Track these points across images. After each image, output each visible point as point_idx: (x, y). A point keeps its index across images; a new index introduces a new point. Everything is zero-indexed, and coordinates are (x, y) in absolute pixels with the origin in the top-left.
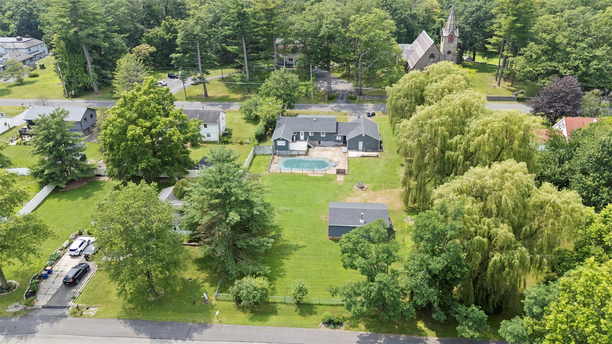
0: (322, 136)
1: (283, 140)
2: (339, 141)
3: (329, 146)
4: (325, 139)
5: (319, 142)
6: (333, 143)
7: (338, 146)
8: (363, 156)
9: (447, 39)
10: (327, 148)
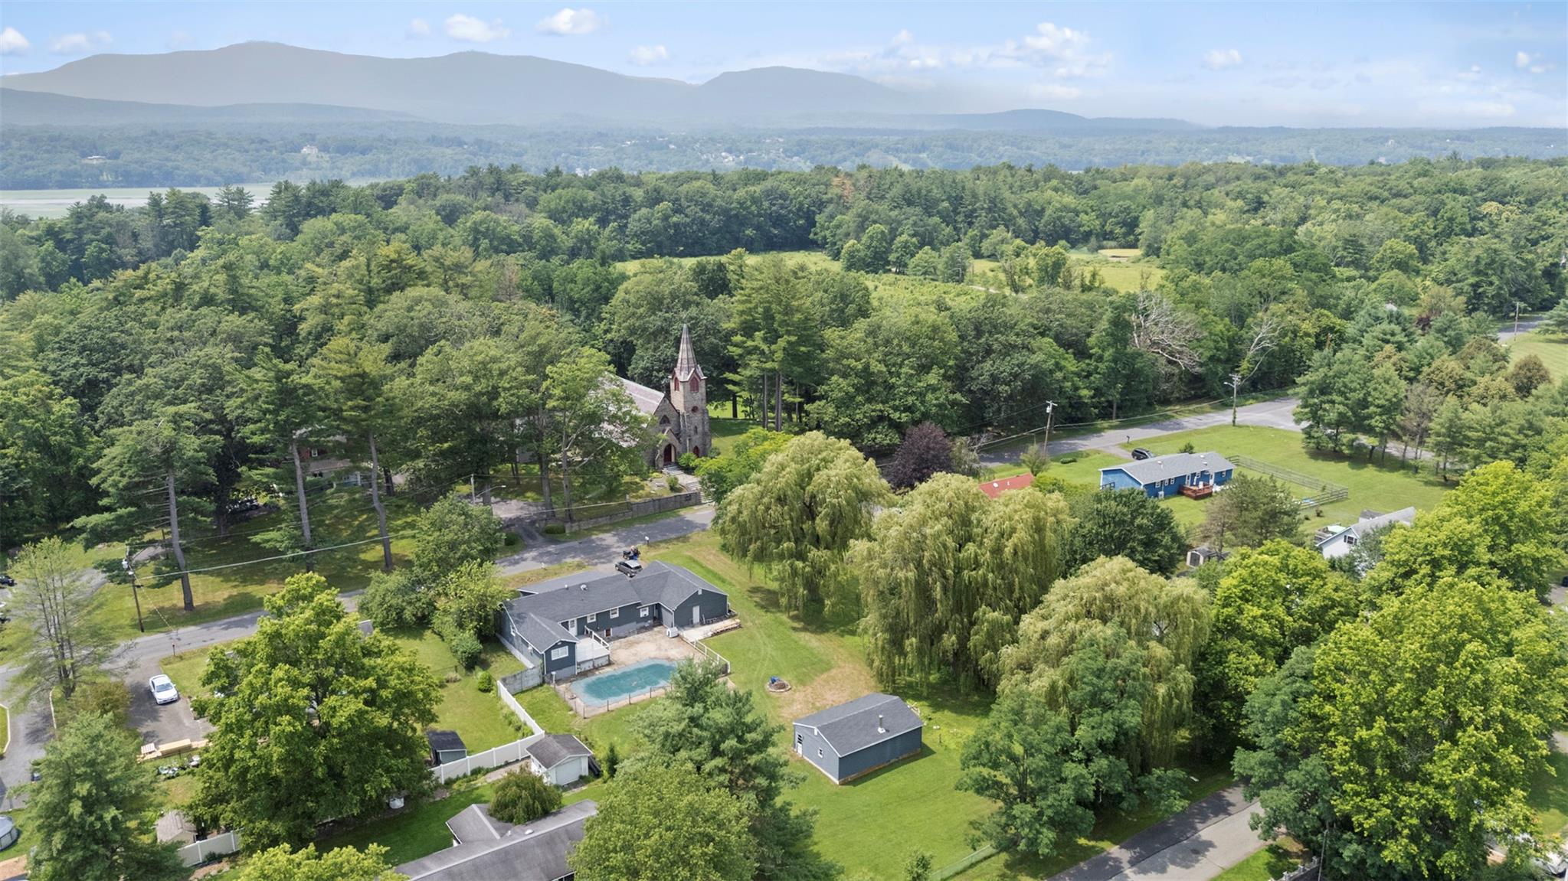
0: (612, 617)
1: (564, 643)
2: (645, 619)
3: (630, 634)
4: (618, 622)
5: (608, 631)
6: (634, 625)
7: (646, 629)
8: (718, 634)
9: (688, 386)
10: (631, 638)
